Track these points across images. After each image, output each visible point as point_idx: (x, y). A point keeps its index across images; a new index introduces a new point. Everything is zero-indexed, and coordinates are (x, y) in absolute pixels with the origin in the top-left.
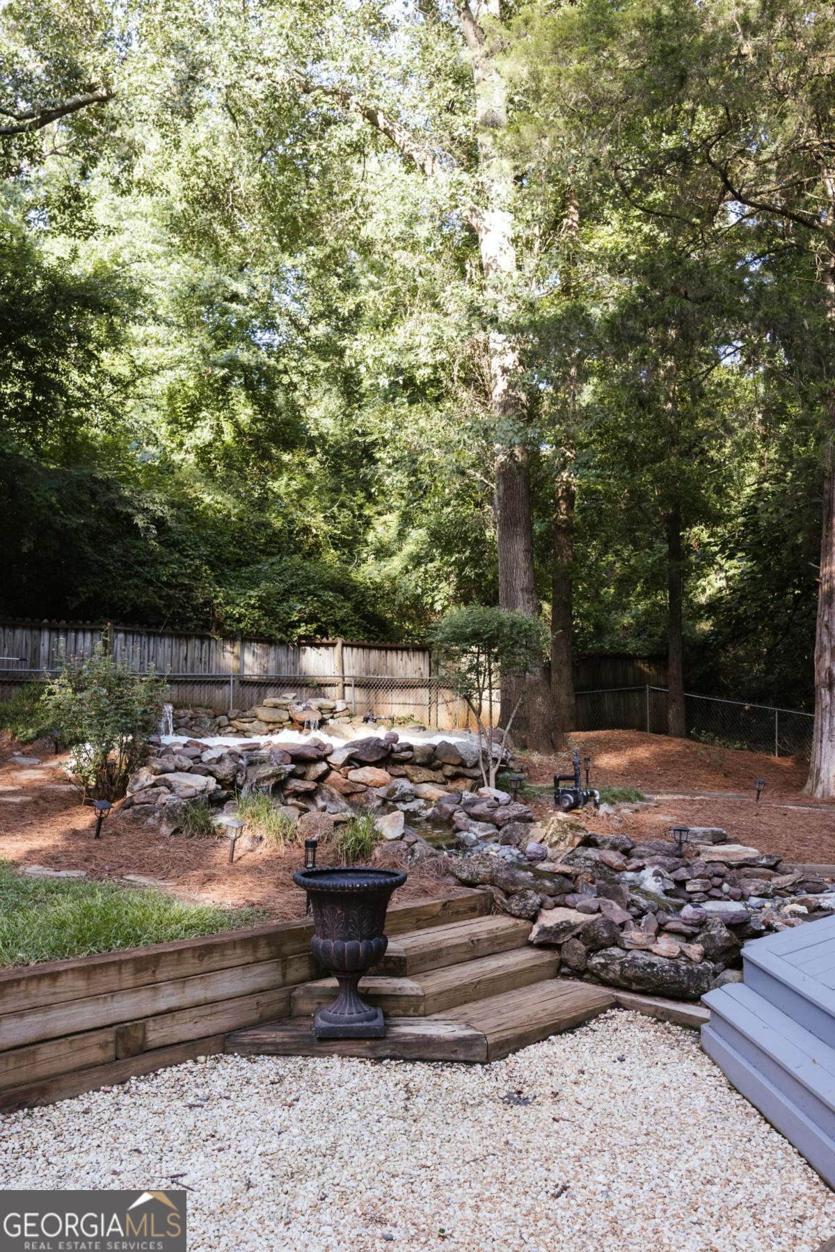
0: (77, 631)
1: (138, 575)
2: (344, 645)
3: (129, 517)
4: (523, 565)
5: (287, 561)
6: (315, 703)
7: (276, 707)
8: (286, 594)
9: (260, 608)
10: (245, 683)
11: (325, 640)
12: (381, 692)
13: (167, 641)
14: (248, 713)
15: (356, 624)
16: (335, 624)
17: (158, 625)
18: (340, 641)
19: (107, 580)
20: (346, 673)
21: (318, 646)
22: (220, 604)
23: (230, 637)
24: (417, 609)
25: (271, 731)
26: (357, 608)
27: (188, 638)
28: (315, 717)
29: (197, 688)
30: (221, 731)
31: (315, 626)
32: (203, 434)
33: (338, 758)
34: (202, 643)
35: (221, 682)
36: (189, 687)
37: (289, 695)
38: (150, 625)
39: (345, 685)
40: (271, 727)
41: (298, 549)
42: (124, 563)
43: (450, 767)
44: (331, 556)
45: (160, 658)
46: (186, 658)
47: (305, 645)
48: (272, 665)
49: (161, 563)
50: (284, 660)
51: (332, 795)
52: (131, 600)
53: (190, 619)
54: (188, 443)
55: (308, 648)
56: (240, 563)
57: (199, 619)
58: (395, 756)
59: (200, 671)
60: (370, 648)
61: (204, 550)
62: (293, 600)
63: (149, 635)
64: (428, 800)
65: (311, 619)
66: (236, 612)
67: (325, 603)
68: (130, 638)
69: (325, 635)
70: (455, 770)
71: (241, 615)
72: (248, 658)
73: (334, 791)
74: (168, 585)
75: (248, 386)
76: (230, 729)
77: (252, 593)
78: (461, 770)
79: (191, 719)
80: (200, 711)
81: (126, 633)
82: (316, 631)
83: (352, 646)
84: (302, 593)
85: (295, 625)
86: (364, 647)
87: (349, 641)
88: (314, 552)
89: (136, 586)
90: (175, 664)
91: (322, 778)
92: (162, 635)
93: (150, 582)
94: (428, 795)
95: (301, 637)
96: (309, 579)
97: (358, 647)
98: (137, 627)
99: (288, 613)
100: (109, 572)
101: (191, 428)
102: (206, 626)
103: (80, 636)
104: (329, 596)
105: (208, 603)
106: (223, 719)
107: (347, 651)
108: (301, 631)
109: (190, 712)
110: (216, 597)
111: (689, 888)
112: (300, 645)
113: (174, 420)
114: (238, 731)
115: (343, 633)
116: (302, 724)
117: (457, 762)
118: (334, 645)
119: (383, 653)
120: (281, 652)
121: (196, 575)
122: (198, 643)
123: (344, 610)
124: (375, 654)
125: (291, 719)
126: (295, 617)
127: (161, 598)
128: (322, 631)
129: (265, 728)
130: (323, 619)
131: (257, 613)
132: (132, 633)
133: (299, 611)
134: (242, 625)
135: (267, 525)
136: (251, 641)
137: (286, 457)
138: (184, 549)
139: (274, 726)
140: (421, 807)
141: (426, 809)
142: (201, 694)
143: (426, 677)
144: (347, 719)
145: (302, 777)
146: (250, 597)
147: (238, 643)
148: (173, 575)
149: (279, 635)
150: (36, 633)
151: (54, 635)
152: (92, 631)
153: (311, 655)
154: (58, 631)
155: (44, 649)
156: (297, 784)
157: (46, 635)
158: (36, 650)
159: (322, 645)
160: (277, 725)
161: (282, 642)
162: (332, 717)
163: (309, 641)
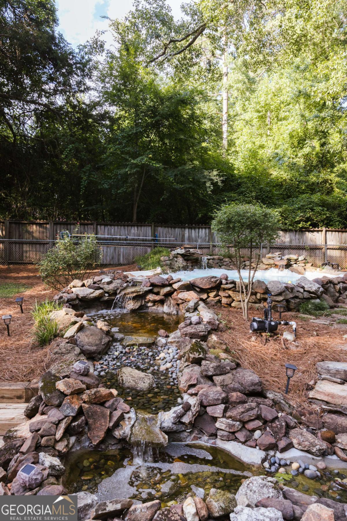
0: (199, 228)
2: (327, 231)
3: (205, 183)
11: (317, 229)
16: (323, 221)
18: (325, 229)
20: (328, 243)
21: (313, 231)
25: (266, 269)
30: (246, 268)
31: (309, 223)
32: (306, 150)
33: (176, 286)
39: (327, 249)
40: (267, 266)
43: (259, 294)
47: (305, 231)
48: (288, 240)
50: (293, 238)
55: (307, 233)
65: (308, 220)
67: (318, 212)
69: (316, 226)
70: (262, 296)
76: (249, 267)
77: (276, 210)
79: (231, 262)
82: (310, 225)
83: (332, 231)
84: (305, 209)
85: (298, 222)
87: (331, 229)
91: (168, 294)
95: (301, 228)
96: (311, 202)
99: (294, 218)
104: (319, 209)
106: (247, 263)
107: (329, 233)
108: (302, 225)
112: (302, 231)
114: (254, 268)
118: (321, 231)
120: (292, 235)
125: (274, 264)
126: (298, 219)
128: (314, 225)
130: (316, 220)
133: (301, 216)
135: (307, 182)
138: (245, 194)
144: (303, 265)
145: (156, 293)
149: (290, 227)
150: (183, 229)
151: (190, 230)
152: (205, 228)
153: (309, 235)
154: (191, 228)
155: (187, 235)
156: (151, 297)
157: (187, 230)
158: (183, 236)
159: (315, 231)
160: (270, 266)
161: (290, 231)
162: (296, 263)
163: (307, 229)
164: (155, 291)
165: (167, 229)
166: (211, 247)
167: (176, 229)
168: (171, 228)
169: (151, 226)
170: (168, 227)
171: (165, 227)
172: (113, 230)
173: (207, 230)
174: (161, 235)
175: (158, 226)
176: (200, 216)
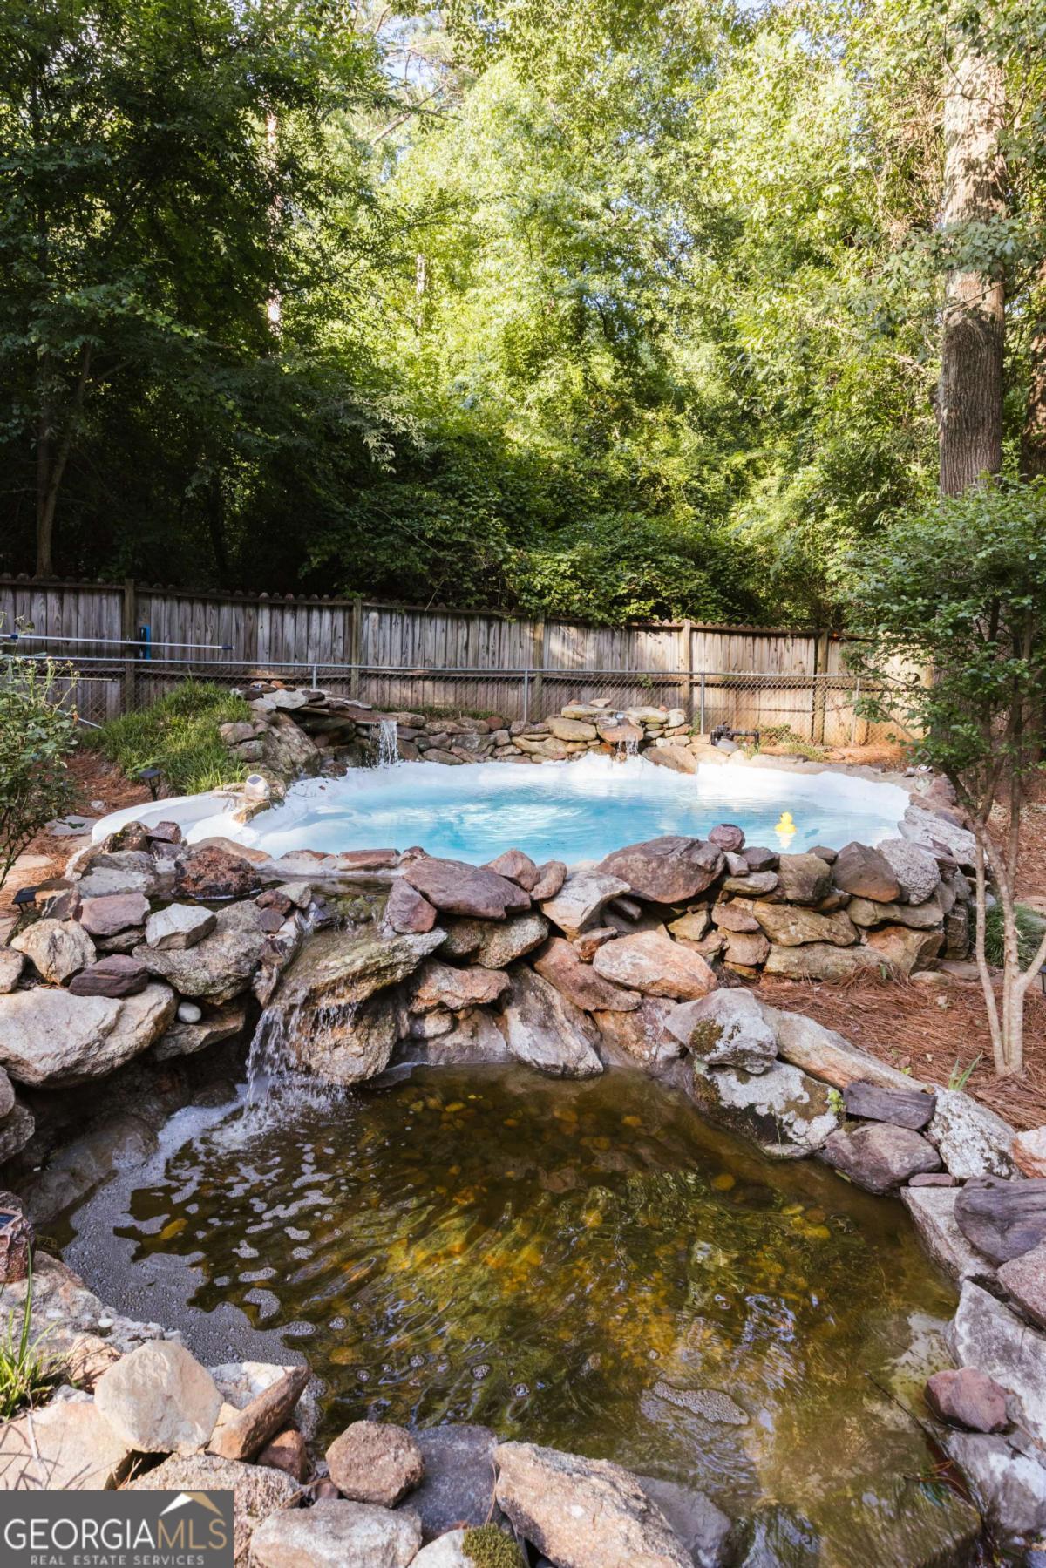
0: (310, 609)
1: (394, 530)
2: (693, 630)
3: (357, 433)
5: (624, 517)
6: (635, 714)
7: (580, 718)
8: (613, 559)
9: (573, 577)
10: (547, 681)
11: (666, 623)
12: (744, 694)
13: (440, 623)
14: (537, 728)
15: (713, 601)
16: (682, 601)
17: (424, 600)
18: (687, 624)
19: (349, 537)
20: (696, 669)
21: (656, 630)
22: (511, 570)
23: (526, 617)
24: (801, 579)
25: (570, 755)
26: (714, 581)
27: (469, 618)
28: (635, 736)
29: (481, 688)
30: (498, 752)
31: (652, 603)
32: (548, 386)
33: (569, 910)
34: (490, 627)
35: (512, 680)
36: (471, 687)
37: (598, 703)
38: (414, 602)
39: (692, 685)
40: (570, 747)
41: (643, 505)
42: (378, 515)
43: (869, 906)
44: (685, 511)
45: (429, 647)
46: (466, 647)
47: (638, 629)
48: (591, 655)
49: (428, 514)
50: (606, 649)
51: (550, 1007)
52: (382, 564)
53: (469, 593)
54: (531, 397)
55: (642, 634)
56: (556, 521)
57: (481, 592)
58: (731, 883)
59: (486, 665)
60: (731, 633)
61: (495, 496)
62: (622, 567)
63: (412, 614)
64: (813, 1077)
65: (647, 592)
66: (538, 582)
67: (669, 571)
68: (387, 618)
69: (669, 615)
70: (882, 914)
71: (544, 587)
72: (556, 646)
73: (555, 997)
74: (436, 543)
75: (609, 335)
76: (511, 749)
77: (560, 556)
78: (896, 913)
79: (451, 735)
80: (470, 723)
81: (380, 611)
82: (654, 611)
83: (705, 631)
84: (637, 557)
85: (622, 601)
86: (721, 632)
87: (700, 624)
88: (664, 507)
89: (392, 546)
90: (451, 655)
92: (432, 615)
93: (411, 540)
94: (817, 1064)
95: (631, 618)
96: (647, 539)
97: (714, 631)
98: (395, 604)
99: (612, 585)
100: (355, 526)
101: (533, 379)
102: (493, 601)
103: (315, 615)
104: (675, 560)
105: (494, 569)
106: (501, 736)
107: (698, 637)
108: (632, 609)
109: (450, 725)
110: (505, 561)
112: (630, 629)
113: (512, 372)
114: (523, 753)
115: (694, 613)
116: (615, 745)
117: (888, 896)
118: (679, 629)
119: (750, 640)
120: (603, 639)
121: (480, 530)
122: (483, 626)
123: (698, 580)
124: (738, 641)
125: (598, 737)
126: (623, 589)
127: (425, 562)
128: (662, 610)
129: (563, 750)
130: (665, 594)
131: (569, 585)
132: (391, 611)
133: (630, 582)
134: (547, 600)
135: (603, 475)
136: (559, 623)
137: (649, 415)
138: (465, 496)
139: (576, 749)
140: (791, 1105)
141: (806, 1113)
142: (486, 696)
143: (810, 674)
144: (685, 739)
146: (560, 561)
147: (541, 626)
148: (445, 531)
149: (600, 616)
150: (251, 611)
151: (277, 614)
152: (332, 609)
153: (647, 643)
154: (282, 608)
155: (264, 633)
156: (446, 986)
157: (265, 615)
158: (252, 636)
159: (662, 629)
160: (579, 745)
161: (603, 626)
162: (662, 736)
163: (643, 624)
164: (461, 948)
165: (186, 606)
166: (355, 676)
167: (225, 610)
168: (204, 602)
169: (122, 593)
170: (192, 601)
171: (179, 600)
173: (340, 618)
174: (165, 631)
175: (149, 596)
176: (315, 562)
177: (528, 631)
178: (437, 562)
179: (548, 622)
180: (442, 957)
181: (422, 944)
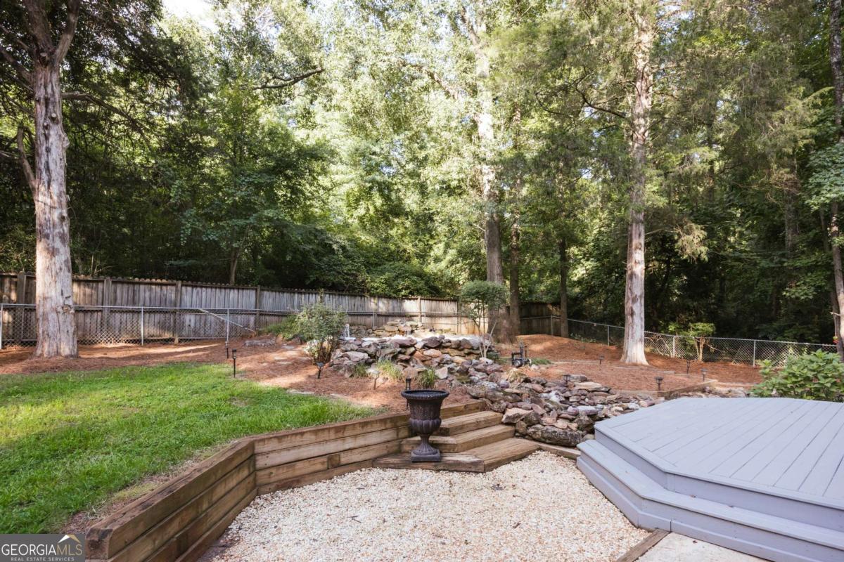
0: (309, 294)
1: (334, 270)
2: (421, 299)
3: (331, 245)
4: (497, 264)
5: (397, 264)
6: (409, 323)
7: (392, 325)
8: (397, 277)
9: (385, 283)
10: (379, 315)
11: (413, 297)
12: (437, 319)
13: (347, 298)
14: (381, 328)
15: (426, 290)
16: (417, 290)
17: (343, 291)
18: (419, 297)
19: (322, 272)
20: (422, 311)
21: (410, 299)
22: (369, 282)
23: (373, 296)
24: (452, 283)
25: (390, 335)
26: (426, 283)
27: (355, 296)
28: (410, 329)
29: (359, 317)
30: (370, 335)
31: (409, 291)
32: (361, 211)
33: (419, 346)
35: (369, 315)
36: (356, 317)
37: (398, 320)
38: (339, 291)
39: (421, 316)
40: (390, 333)
41: (401, 259)
42: (329, 265)
43: (467, 350)
44: (415, 261)
45: (344, 305)
46: (355, 305)
47: (405, 299)
48: (391, 307)
49: (344, 265)
50: (396, 305)
51: (417, 361)
52: (331, 280)
53: (356, 289)
54: (355, 215)
55: (406, 301)
56: (377, 265)
57: (360, 289)
58: (443, 345)
59: (361, 310)
60: (432, 300)
61: (362, 259)
62: (400, 280)
63: (339, 295)
64: (457, 363)
65: (407, 288)
66: (376, 285)
67: (413, 281)
68: (331, 296)
69: (413, 295)
70: (469, 351)
71: (377, 287)
72: (381, 305)
73: (418, 359)
74: (347, 274)
75: (380, 191)
76: (373, 334)
77: (382, 277)
78: (471, 351)
79: (357, 330)
80: (361, 327)
81: (330, 294)
82: (409, 293)
83: (425, 300)
84: (403, 277)
85: (400, 291)
86: (429, 300)
87: (423, 297)
88: (408, 260)
89: (334, 275)
90: (350, 307)
91: (412, 354)
92: (345, 295)
93: (339, 273)
95: (403, 296)
96: (406, 271)
97: (427, 300)
98: (334, 292)
99: (397, 286)
100: (323, 269)
101: (356, 208)
102: (363, 291)
103: (311, 295)
104: (415, 278)
105: (363, 282)
106: (370, 331)
107: (422, 301)
108: (403, 293)
109: (356, 327)
110: (367, 279)
111: (571, 400)
112: (403, 299)
113: (349, 205)
114: (376, 335)
115: (421, 294)
116: (404, 332)
117: (470, 347)
118: (417, 299)
119: (438, 302)
120: (395, 302)
121: (359, 270)
122: (360, 298)
123: (421, 284)
124: (434, 303)
125: (399, 330)
126: (400, 287)
127: (344, 280)
128: (412, 293)
129: (388, 334)
130: (412, 288)
131: (384, 286)
132: (332, 294)
133: (402, 285)
134: (378, 291)
135: (388, 249)
136: (382, 297)
137: (396, 220)
138: (354, 259)
139: (393, 333)
140: (455, 367)
141: (457, 367)
142: (361, 320)
143: (456, 312)
145: (404, 353)
146: (381, 279)
147: (376, 299)
148: (349, 270)
149: (394, 295)
150: (292, 295)
151: (300, 295)
152: (316, 294)
153: (407, 303)
154: (301, 293)
155: (296, 301)
157: (296, 295)
158: (292, 302)
159: (412, 299)
161: (395, 298)
162: (416, 329)
163: (406, 297)
164: (403, 351)
165: (274, 293)
167: (285, 294)
168: (279, 292)
169: (256, 290)
171: (272, 291)
172: (204, 293)
175: (264, 290)
176: (312, 279)
177: (372, 300)
178: (347, 279)
179: (379, 297)
180: (400, 353)
181: (399, 349)
